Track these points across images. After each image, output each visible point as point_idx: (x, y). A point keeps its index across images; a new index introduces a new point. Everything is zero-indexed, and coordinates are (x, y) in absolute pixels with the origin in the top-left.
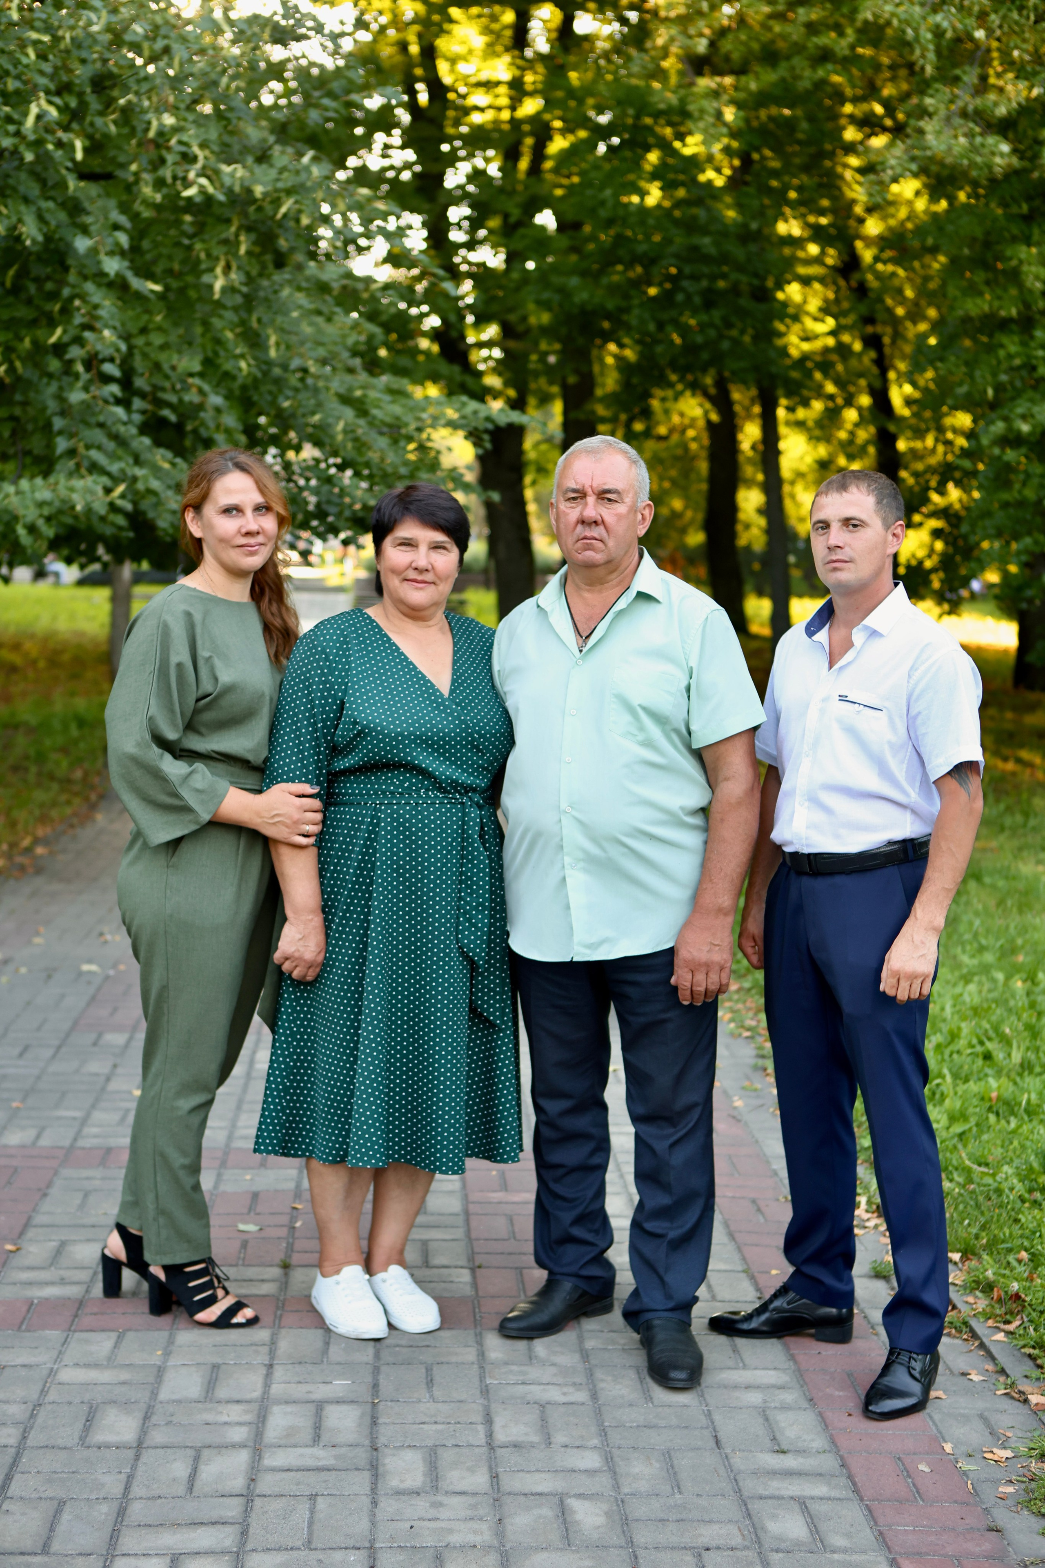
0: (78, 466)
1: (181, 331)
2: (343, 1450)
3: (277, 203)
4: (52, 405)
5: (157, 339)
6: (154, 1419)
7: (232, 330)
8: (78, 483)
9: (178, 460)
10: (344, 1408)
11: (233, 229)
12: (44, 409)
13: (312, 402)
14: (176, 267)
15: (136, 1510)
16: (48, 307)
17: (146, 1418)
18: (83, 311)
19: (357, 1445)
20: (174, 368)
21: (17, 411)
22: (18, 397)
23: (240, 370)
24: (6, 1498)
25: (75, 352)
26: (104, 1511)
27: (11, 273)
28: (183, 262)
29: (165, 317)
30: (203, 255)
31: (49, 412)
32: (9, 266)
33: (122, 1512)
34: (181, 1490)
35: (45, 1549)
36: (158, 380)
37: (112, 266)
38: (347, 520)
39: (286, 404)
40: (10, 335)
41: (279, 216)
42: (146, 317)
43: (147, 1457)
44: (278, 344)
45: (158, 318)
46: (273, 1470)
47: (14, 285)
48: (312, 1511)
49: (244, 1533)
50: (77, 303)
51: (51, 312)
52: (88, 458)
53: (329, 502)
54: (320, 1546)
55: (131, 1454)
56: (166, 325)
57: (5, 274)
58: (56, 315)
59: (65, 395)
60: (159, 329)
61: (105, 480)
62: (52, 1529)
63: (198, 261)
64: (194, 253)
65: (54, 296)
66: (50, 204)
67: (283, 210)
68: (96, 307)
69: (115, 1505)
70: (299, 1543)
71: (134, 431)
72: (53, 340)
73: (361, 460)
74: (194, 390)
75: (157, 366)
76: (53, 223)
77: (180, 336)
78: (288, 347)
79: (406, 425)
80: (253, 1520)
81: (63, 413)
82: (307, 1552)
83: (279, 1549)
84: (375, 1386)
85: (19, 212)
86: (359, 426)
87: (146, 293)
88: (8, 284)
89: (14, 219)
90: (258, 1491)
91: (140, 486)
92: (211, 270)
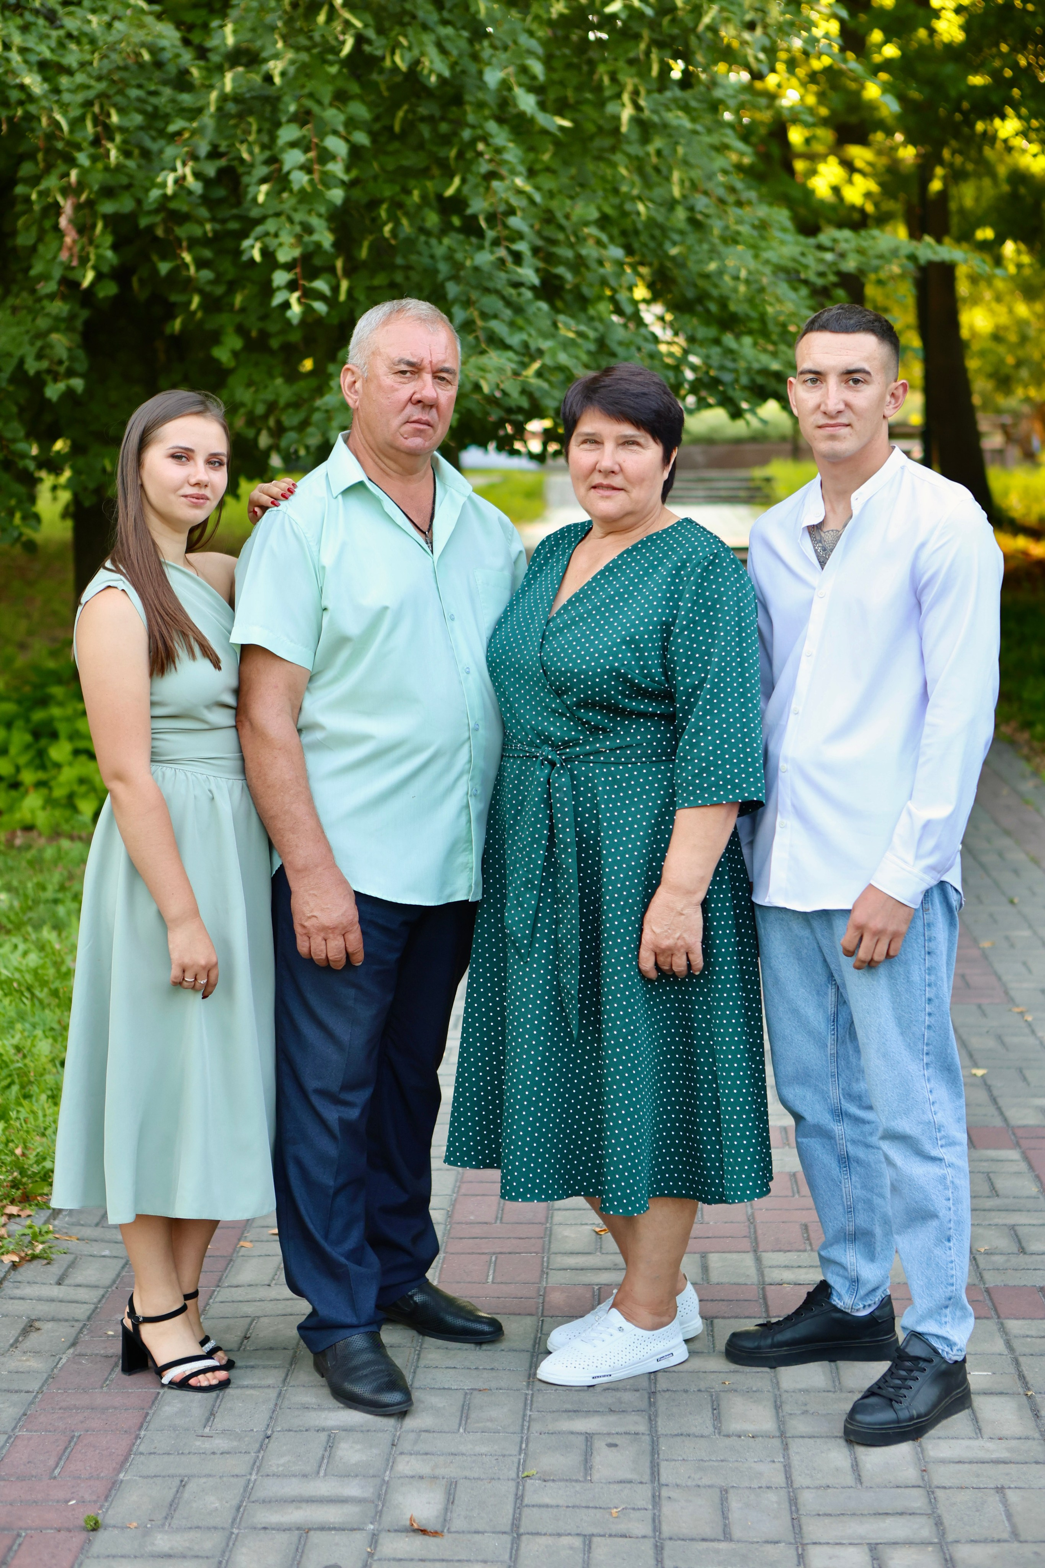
0: (477, 338)
1: (573, 171)
2: (1014, 1443)
3: (697, 11)
4: (444, 268)
5: (548, 182)
6: (787, 1408)
7: (627, 168)
8: (484, 360)
9: (583, 328)
10: (994, 1399)
11: (643, 46)
12: (436, 271)
13: (706, 247)
14: (570, 94)
15: (807, 1498)
16: (442, 153)
17: (778, 1407)
18: (487, 157)
19: (1027, 1438)
20: (567, 217)
21: (399, 277)
22: (399, 261)
23: (638, 214)
24: (661, 1485)
25: (478, 206)
26: (774, 1500)
27: (400, 114)
28: (579, 89)
29: (555, 155)
30: (606, 81)
31: (441, 277)
32: (399, 107)
33: (793, 1502)
34: (850, 1480)
35: (727, 1536)
36: (551, 232)
37: (527, 102)
38: (744, 388)
39: (674, 251)
40: (397, 188)
41: (701, 28)
42: (532, 156)
43: (795, 1447)
44: (682, 182)
45: (546, 157)
46: (943, 1461)
47: (403, 130)
48: (1005, 1502)
49: (939, 1523)
50: (481, 146)
51: (447, 158)
52: (485, 329)
53: (722, 368)
54: (1029, 1538)
55: (777, 1442)
56: (555, 165)
57: (393, 116)
58: (452, 162)
59: (459, 256)
60: (548, 169)
61: (510, 354)
62: (725, 1516)
63: (599, 88)
64: (596, 77)
65: (446, 140)
66: (449, 31)
67: (707, 20)
68: (498, 151)
69: (783, 1493)
70: (1005, 1536)
71: (528, 294)
72: (450, 192)
73: (754, 314)
74: (591, 242)
75: (549, 218)
76: (455, 52)
77: (572, 178)
78: (692, 182)
79: (806, 267)
80: (942, 1510)
81: (455, 278)
82: (1016, 1545)
83: (985, 1541)
84: (1022, 1377)
85: (421, 44)
86: (763, 274)
87: (553, 129)
88: (397, 128)
89: (416, 52)
90: (935, 1483)
91: (548, 360)
92: (618, 96)
